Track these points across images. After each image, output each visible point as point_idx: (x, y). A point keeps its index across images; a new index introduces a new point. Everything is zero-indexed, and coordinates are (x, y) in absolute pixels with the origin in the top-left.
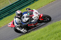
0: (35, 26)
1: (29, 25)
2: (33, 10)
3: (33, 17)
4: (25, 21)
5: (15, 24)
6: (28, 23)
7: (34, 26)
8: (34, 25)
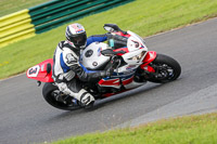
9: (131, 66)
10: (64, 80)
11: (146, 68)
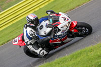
0: (63, 43)
1: (52, 42)
2: (60, 13)
3: (59, 27)
4: (44, 34)
5: (26, 40)
6: (49, 37)
7: (60, 42)
8: (60, 40)
9: (63, 31)
10: (31, 44)
11: (73, 31)
